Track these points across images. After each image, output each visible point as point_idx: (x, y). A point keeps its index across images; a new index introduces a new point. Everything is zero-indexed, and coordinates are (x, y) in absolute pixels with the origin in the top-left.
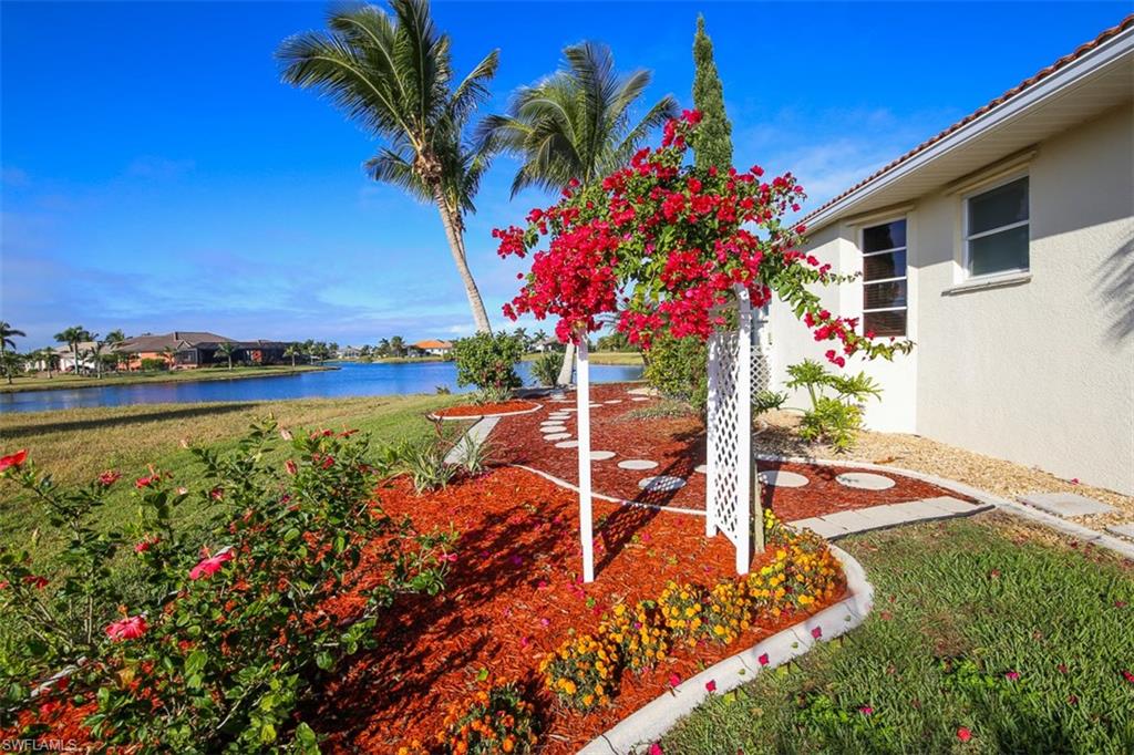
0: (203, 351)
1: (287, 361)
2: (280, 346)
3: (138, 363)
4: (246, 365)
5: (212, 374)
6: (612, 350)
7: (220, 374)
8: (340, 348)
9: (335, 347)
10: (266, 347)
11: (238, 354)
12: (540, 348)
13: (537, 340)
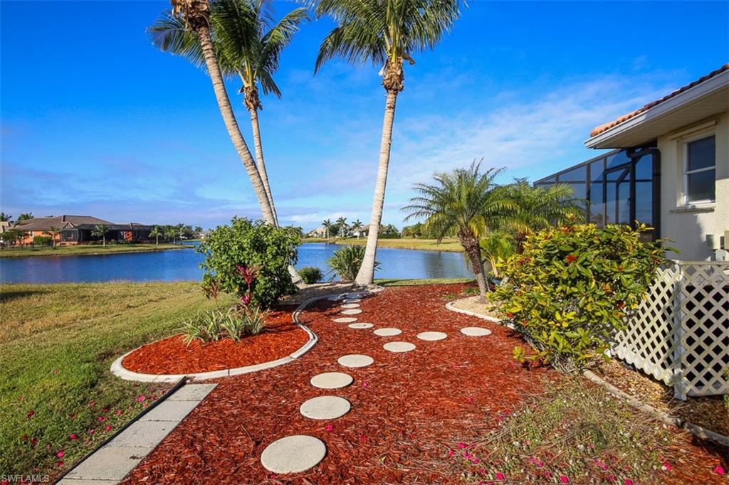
0: (84, 231)
1: (152, 240)
2: (147, 228)
3: (30, 239)
4: (118, 243)
5: (88, 250)
6: (414, 237)
7: (95, 250)
8: (203, 230)
9: (199, 229)
10: (136, 228)
11: (113, 234)
12: (357, 234)
13: (354, 227)
